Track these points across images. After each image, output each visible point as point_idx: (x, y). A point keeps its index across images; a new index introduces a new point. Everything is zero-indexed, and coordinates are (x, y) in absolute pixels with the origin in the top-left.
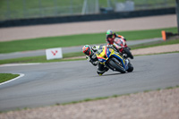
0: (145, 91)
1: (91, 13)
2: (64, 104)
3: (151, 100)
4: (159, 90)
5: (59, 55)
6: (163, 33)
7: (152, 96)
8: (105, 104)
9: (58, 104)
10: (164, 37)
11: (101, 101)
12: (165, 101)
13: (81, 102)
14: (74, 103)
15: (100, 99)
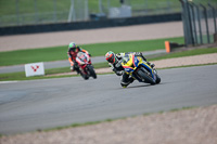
0: (145, 114)
1: (79, 20)
2: (47, 130)
3: (152, 124)
4: (162, 112)
5: (41, 71)
6: (167, 44)
7: (153, 120)
8: (96, 129)
9: (39, 131)
10: (168, 49)
11: (92, 127)
12: (170, 126)
13: (67, 127)
14: (59, 128)
15: (91, 123)
